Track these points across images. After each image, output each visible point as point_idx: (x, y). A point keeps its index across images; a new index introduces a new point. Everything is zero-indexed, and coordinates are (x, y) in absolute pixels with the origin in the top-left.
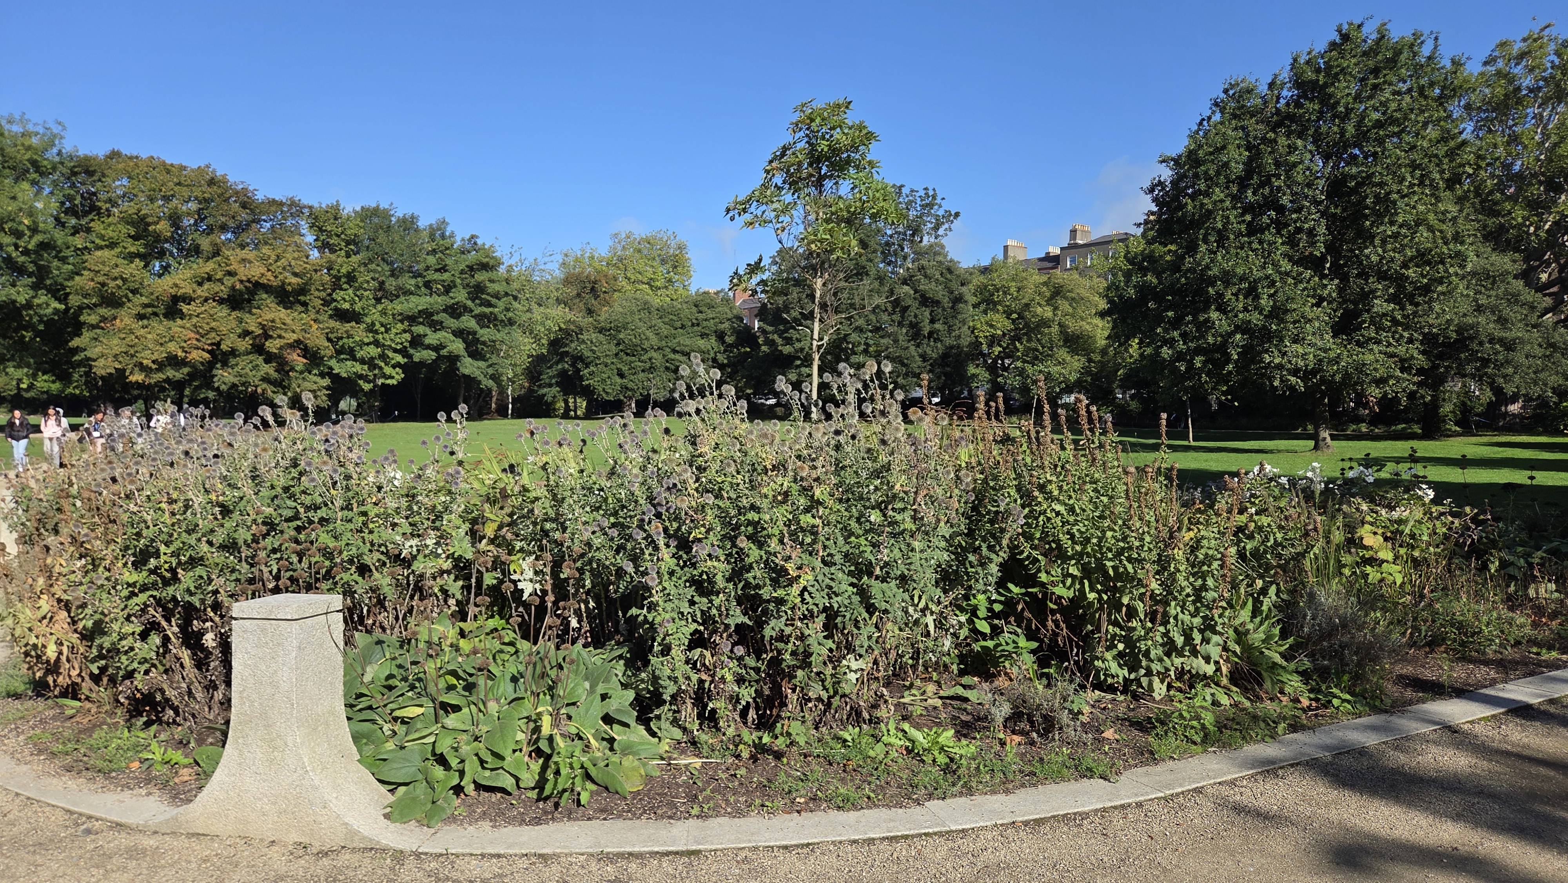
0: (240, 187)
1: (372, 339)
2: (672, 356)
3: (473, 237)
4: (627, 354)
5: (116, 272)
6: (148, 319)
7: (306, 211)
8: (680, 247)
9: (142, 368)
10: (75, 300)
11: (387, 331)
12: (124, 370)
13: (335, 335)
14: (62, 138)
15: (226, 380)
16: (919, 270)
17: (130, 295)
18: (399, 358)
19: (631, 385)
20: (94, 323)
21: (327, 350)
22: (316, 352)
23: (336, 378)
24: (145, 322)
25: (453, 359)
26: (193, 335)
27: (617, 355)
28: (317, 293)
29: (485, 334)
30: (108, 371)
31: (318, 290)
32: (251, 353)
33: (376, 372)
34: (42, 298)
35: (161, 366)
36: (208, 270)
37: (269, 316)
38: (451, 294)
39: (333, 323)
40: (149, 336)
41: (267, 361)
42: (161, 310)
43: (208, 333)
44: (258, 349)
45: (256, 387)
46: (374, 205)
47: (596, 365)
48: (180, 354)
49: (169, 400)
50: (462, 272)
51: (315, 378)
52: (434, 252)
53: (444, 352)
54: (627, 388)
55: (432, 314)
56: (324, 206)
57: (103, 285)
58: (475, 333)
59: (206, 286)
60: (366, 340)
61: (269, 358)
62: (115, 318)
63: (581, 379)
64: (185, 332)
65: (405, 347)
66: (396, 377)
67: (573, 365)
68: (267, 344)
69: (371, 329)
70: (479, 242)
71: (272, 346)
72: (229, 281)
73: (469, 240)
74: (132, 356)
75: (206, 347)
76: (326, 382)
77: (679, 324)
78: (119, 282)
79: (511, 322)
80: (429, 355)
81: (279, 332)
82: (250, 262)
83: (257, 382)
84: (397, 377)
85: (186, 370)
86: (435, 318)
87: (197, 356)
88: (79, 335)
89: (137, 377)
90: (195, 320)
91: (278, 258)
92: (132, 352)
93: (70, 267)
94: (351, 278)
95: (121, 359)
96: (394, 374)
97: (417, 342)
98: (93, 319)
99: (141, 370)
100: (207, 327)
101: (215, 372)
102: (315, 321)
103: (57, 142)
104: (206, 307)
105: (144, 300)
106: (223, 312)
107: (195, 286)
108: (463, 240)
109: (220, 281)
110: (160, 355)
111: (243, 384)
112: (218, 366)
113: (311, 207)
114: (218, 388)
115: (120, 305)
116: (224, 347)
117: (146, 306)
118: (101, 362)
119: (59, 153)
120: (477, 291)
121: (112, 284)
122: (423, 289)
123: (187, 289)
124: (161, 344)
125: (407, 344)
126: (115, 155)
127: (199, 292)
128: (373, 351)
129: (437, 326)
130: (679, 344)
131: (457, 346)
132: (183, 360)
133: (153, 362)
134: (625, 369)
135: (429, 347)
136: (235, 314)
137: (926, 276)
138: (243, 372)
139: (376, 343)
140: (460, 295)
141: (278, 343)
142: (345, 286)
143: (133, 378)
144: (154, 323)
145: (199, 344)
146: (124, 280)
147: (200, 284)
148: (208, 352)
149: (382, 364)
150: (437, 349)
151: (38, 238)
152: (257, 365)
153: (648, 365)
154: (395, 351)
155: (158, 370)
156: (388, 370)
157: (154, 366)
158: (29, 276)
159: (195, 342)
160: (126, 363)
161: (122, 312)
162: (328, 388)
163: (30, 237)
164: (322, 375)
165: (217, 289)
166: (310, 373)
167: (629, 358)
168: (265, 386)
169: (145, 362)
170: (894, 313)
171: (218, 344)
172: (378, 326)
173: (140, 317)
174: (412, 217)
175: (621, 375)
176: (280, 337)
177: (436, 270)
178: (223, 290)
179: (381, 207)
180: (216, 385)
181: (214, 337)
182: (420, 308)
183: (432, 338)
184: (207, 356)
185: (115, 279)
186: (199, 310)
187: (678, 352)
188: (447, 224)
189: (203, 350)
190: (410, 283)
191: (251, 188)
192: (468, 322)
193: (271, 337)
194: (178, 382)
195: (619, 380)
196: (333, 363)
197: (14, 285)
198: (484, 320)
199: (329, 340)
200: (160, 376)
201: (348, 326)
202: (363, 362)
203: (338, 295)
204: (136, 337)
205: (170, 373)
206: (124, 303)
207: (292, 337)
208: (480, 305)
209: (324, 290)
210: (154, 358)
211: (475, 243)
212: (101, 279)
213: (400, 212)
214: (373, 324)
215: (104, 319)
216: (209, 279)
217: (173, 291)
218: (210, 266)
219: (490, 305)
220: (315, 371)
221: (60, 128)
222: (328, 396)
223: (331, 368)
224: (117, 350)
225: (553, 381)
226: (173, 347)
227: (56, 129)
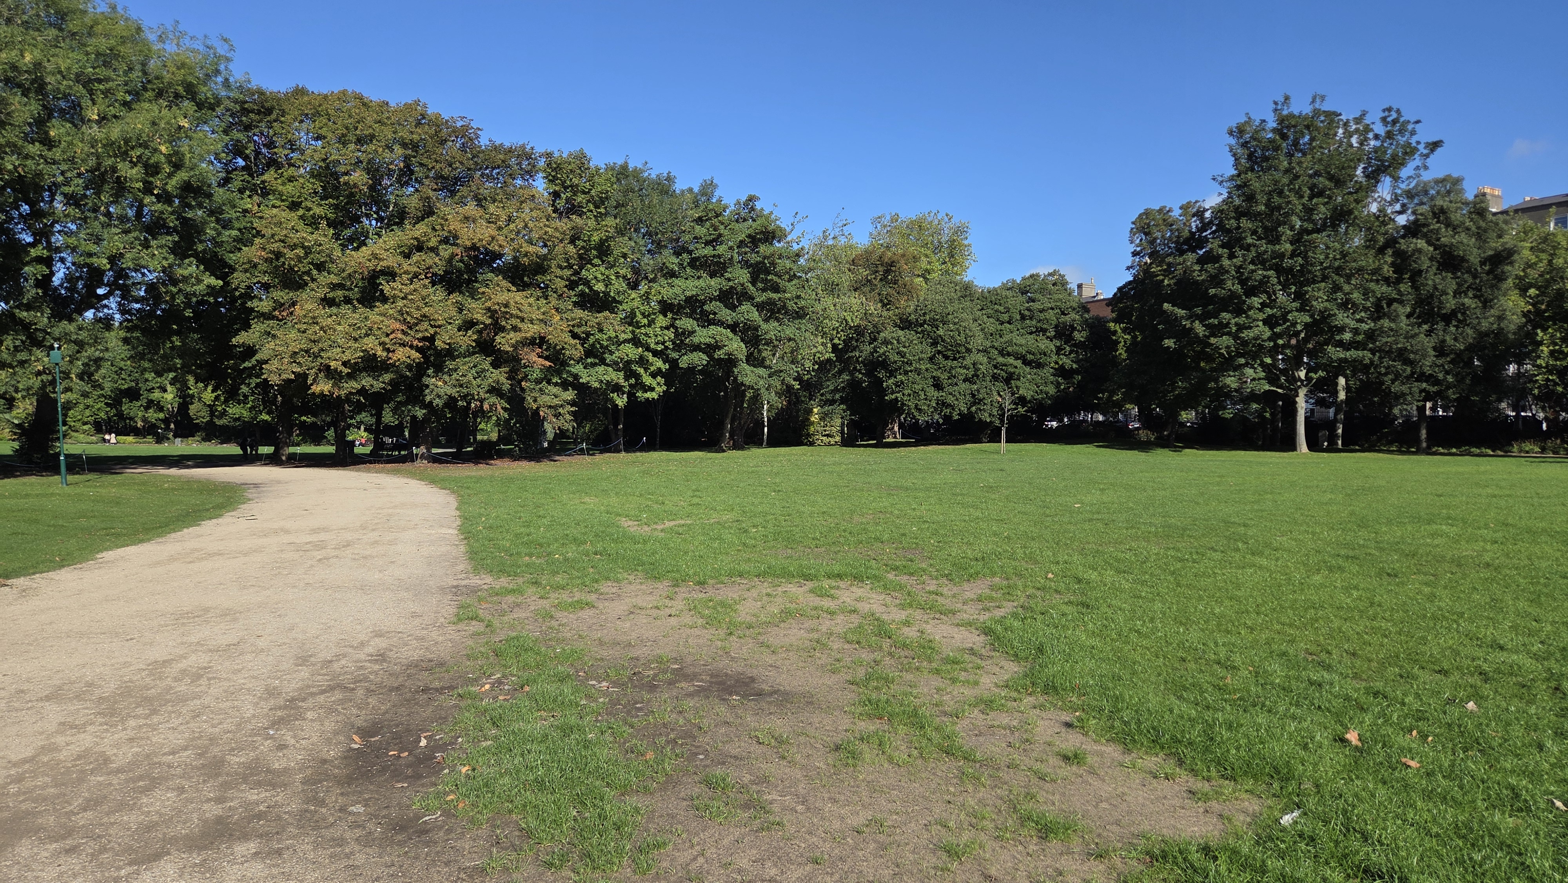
0: (459, 124)
1: (630, 336)
2: (1001, 359)
3: (751, 199)
4: (946, 358)
5: (295, 238)
6: (338, 306)
7: (542, 163)
8: (960, 231)
9: (329, 372)
10: (239, 279)
11: (651, 323)
12: (305, 376)
13: (583, 329)
14: (228, 60)
15: (442, 392)
16: (1435, 215)
17: (315, 272)
18: (659, 364)
19: (950, 400)
20: (266, 310)
21: (575, 350)
22: (559, 352)
23: (582, 389)
24: (334, 310)
25: (731, 362)
26: (398, 325)
27: (931, 359)
28: (559, 272)
29: (770, 329)
30: (284, 376)
31: (561, 268)
32: (474, 353)
33: (633, 381)
34: (190, 268)
35: (355, 370)
36: (417, 234)
37: (502, 297)
38: (727, 275)
39: (579, 313)
40: (339, 328)
41: (495, 365)
42: (355, 294)
43: (419, 321)
44: (485, 347)
45: (482, 401)
46: (620, 162)
47: (906, 373)
48: (380, 353)
49: (362, 428)
50: (741, 244)
51: (555, 390)
52: (700, 221)
53: (720, 354)
54: (943, 404)
55: (704, 303)
56: (564, 156)
57: (278, 255)
58: (756, 329)
59: (415, 258)
60: (623, 337)
61: (499, 359)
62: (294, 304)
63: (883, 392)
64: (386, 322)
65: (667, 348)
66: (656, 389)
67: (870, 373)
68: (498, 339)
69: (630, 320)
70: (758, 205)
71: (505, 342)
72: (446, 251)
73: (746, 204)
74: (316, 356)
75: (415, 343)
76: (570, 395)
77: (1006, 317)
78: (300, 252)
79: (800, 315)
80: (699, 359)
81: (514, 321)
82: (474, 221)
83: (482, 395)
84: (658, 389)
85: (387, 377)
86: (706, 307)
87: (402, 355)
88: (247, 326)
89: (323, 387)
90: (400, 303)
91: (510, 220)
92: (316, 350)
93: (235, 233)
94: (603, 250)
95: (300, 359)
96: (654, 384)
97: (682, 342)
98: (264, 305)
99: (327, 377)
100: (417, 314)
101: (426, 380)
102: (557, 310)
103: (222, 67)
104: (417, 285)
105: (335, 280)
106: (438, 294)
107: (400, 258)
108: (738, 203)
109: (433, 250)
110: (353, 355)
111: (464, 397)
112: (430, 371)
113: (549, 155)
114: (431, 403)
115: (300, 286)
116: (438, 343)
117: (334, 287)
118: (274, 365)
119: (226, 83)
120: (759, 271)
121: (289, 254)
122: (688, 270)
123: (391, 261)
124: (356, 340)
125: (669, 344)
126: (300, 92)
127: (406, 267)
128: (631, 352)
129: (707, 320)
130: (1010, 343)
131: (736, 346)
132: (384, 362)
133: (345, 364)
134: (944, 376)
135: (696, 348)
136: (456, 297)
137: (1447, 226)
138: (465, 380)
139: (635, 341)
140: (741, 276)
141: (514, 337)
142: (596, 261)
143: (316, 389)
144: (345, 309)
145: (407, 339)
146: (308, 251)
147: (407, 256)
148: (418, 350)
149: (642, 371)
150: (710, 349)
151: (182, 176)
152: (483, 370)
153: (971, 372)
154: (655, 353)
155: (350, 376)
156: (647, 380)
157: (346, 371)
158: (168, 233)
159: (400, 336)
160: (306, 364)
161: (304, 295)
162: (573, 403)
163: (170, 175)
164: (565, 385)
165: (429, 262)
166: (549, 382)
167: (949, 363)
168: (494, 399)
169: (333, 364)
170: (1399, 281)
171: (432, 339)
172: (639, 317)
173: (328, 302)
174: (669, 179)
175: (938, 386)
176: (515, 329)
177: (707, 243)
178: (437, 263)
179: (631, 166)
180: (428, 399)
181: (425, 329)
182: (688, 294)
183: (703, 335)
184: (416, 355)
185: (293, 247)
186: (406, 289)
187: (1009, 354)
188: (716, 186)
189: (411, 347)
190: (673, 262)
191: (474, 125)
192: (748, 312)
193: (502, 329)
194: (377, 394)
195: (933, 393)
196: (578, 369)
197: (146, 245)
198: (772, 311)
199: (575, 336)
200: (354, 386)
201: (601, 316)
202: (615, 365)
203: (588, 273)
204: (322, 328)
205: (367, 381)
206: (306, 284)
207: (531, 330)
208: (764, 290)
209: (570, 266)
210: (345, 359)
211: (753, 209)
212: (275, 246)
213: (655, 171)
214: (633, 314)
215: (279, 305)
216: (420, 248)
217: (371, 265)
218: (421, 229)
219: (776, 289)
220: (555, 380)
221: (226, 47)
222: (573, 413)
223: (576, 377)
224: (295, 347)
225: (837, 396)
226: (370, 344)
227: (222, 49)
